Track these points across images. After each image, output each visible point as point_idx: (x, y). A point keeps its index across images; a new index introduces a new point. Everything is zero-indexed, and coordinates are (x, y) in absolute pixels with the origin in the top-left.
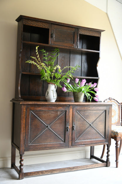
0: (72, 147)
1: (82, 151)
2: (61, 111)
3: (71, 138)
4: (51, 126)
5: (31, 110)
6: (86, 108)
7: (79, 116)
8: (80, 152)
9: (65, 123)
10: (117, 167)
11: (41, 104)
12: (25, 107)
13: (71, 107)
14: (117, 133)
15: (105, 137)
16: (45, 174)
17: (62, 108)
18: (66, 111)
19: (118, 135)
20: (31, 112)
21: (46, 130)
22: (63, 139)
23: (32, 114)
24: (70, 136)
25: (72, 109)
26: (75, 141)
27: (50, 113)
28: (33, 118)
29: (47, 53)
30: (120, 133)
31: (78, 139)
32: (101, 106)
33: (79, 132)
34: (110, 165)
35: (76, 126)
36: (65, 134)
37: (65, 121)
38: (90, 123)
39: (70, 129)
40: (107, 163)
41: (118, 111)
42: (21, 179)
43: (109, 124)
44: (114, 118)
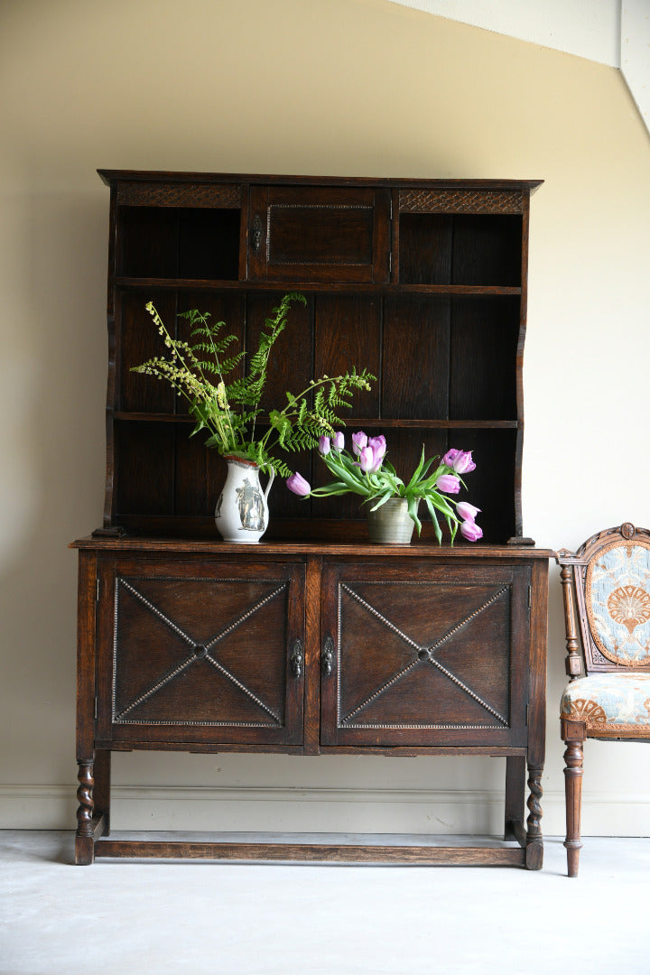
0: (323, 753)
2: (266, 584)
3: (317, 711)
4: (215, 647)
5: (120, 575)
6: (393, 571)
7: (358, 609)
9: (286, 638)
10: (571, 873)
11: (160, 552)
12: (94, 560)
13: (313, 564)
14: (566, 703)
15: (509, 720)
16: (189, 856)
17: (265, 568)
18: (288, 583)
19: (570, 714)
20: (120, 584)
21: (193, 665)
22: (275, 711)
23: (124, 593)
24: (310, 697)
25: (320, 576)
26: (336, 722)
27: (211, 593)
28: (132, 610)
29: (220, 324)
30: (583, 702)
31: (357, 716)
32: (481, 563)
33: (362, 684)
34: (542, 863)
35: (341, 654)
36: (285, 690)
37: (283, 629)
38: (421, 646)
39: (311, 666)
40: (524, 849)
42: (79, 864)
43: (531, 653)
44: (639, 633)
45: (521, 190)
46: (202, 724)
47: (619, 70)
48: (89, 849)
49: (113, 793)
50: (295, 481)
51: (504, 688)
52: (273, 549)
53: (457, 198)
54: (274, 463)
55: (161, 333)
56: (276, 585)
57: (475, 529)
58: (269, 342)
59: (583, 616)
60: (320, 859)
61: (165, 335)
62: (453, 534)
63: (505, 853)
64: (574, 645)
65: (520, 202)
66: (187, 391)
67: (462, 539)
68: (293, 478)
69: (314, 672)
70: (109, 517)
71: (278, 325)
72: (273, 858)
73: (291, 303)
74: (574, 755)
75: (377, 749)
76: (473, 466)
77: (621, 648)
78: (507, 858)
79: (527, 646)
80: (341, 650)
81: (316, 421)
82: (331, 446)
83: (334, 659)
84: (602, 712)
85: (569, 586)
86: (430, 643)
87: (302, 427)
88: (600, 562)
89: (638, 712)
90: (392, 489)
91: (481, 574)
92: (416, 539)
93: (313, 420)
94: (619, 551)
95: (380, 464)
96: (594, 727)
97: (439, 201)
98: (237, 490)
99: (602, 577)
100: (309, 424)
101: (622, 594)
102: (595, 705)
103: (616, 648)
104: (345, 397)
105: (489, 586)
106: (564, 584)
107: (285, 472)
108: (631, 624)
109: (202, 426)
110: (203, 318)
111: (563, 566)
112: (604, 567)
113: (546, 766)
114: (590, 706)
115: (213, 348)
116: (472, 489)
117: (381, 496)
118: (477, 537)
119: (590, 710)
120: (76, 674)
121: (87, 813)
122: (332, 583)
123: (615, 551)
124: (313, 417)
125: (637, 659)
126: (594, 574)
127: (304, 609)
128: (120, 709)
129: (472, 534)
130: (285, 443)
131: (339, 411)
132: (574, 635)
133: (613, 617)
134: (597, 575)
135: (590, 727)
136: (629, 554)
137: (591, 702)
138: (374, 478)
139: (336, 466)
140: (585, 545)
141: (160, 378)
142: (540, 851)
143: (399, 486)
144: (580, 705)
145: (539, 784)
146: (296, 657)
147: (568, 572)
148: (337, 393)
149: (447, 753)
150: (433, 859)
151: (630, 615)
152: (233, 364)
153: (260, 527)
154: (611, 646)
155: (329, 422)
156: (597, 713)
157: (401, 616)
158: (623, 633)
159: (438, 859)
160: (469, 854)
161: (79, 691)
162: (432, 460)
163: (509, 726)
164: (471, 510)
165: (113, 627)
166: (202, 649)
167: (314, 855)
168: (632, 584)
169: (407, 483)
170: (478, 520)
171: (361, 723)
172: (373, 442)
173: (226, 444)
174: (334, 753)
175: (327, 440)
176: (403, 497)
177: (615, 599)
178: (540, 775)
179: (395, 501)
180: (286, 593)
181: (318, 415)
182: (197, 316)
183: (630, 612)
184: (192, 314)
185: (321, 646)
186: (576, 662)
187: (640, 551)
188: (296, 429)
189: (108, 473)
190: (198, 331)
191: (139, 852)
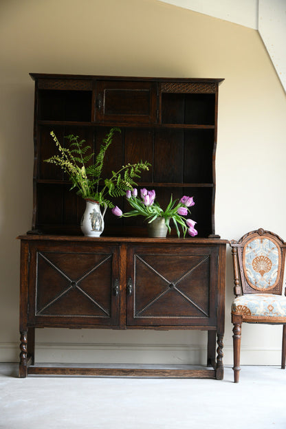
0: (128, 328)
1: (192, 348)
2: (103, 255)
3: (125, 310)
4: (80, 282)
5: (39, 251)
6: (158, 250)
7: (143, 265)
8: (186, 350)
9: (111, 278)
10: (236, 381)
12: (27, 244)
13: (123, 246)
14: (234, 307)
15: (209, 314)
16: (69, 374)
17: (102, 248)
18: (112, 254)
19: (235, 312)
20: (39, 255)
21: (71, 290)
22: (106, 310)
23: (41, 259)
24: (122, 304)
25: (126, 251)
26: (133, 315)
27: (79, 259)
28: (44, 266)
29: (83, 141)
30: (241, 306)
31: (142, 313)
32: (197, 246)
33: (144, 299)
34: (223, 377)
35: (136, 286)
36: (111, 301)
37: (110, 274)
38: (170, 282)
39: (122, 291)
40: (215, 371)
41: (277, 259)
42: (21, 377)
43: (219, 285)
44: (266, 276)
45: (215, 83)
46: (74, 316)
47: (257, 31)
48: (25, 371)
49: (36, 347)
50: (116, 210)
51: (206, 300)
52: (106, 239)
53: (187, 86)
54: (107, 202)
55: (57, 145)
56: (108, 255)
57: (194, 231)
58: (105, 149)
59: (241, 269)
60: (126, 375)
61: (59, 146)
62: (185, 233)
63: (207, 372)
64: (238, 282)
65: (214, 88)
66: (68, 170)
67: (189, 235)
68: (115, 208)
69: (123, 293)
70: (34, 226)
71: (108, 141)
72: (105, 375)
73: (114, 132)
74: (237, 330)
75: (151, 327)
76: (193, 204)
77: (258, 283)
78: (208, 375)
79: (217, 281)
80: (136, 284)
81: (125, 184)
82: (132, 195)
83: (133, 288)
84: (250, 311)
85: (235, 256)
86: (175, 281)
87: (119, 186)
88: (249, 245)
89: (265, 311)
90: (158, 213)
91: (197, 251)
92: (168, 235)
94: (257, 241)
95: (153, 203)
96: (246, 317)
97: (179, 88)
98: (90, 214)
99: (250, 252)
100: (122, 185)
101: (258, 260)
102: (246, 308)
103: (256, 283)
104: (137, 173)
105: (200, 256)
106: (233, 255)
107: (111, 206)
108: (262, 273)
109: (75, 186)
110: (75, 139)
111: (233, 247)
112: (251, 248)
113: (225, 334)
114: (244, 308)
115: (80, 152)
116: (193, 213)
117: (153, 217)
118: (195, 234)
119: (244, 310)
121: (24, 355)
122: (132, 254)
123: (255, 240)
124: (124, 182)
125: (265, 288)
126: (246, 251)
127: (119, 266)
128: (39, 309)
129: (193, 233)
130: (111, 193)
131: (135, 179)
132: (237, 277)
133: (255, 269)
134: (248, 251)
135: (244, 317)
136: (262, 242)
137: (244, 306)
138: (150, 208)
139: (134, 203)
140: (242, 238)
141: (57, 164)
142: (222, 372)
143: (161, 212)
144: (240, 308)
145: (222, 342)
146: (115, 287)
147: (235, 250)
148: (134, 171)
149: (182, 329)
151: (262, 269)
152: (88, 158)
153: (100, 230)
154: (254, 282)
155: (130, 184)
156: (247, 311)
157: (162, 269)
158: (259, 276)
160: (192, 373)
161: (21, 302)
162: (175, 201)
163: (209, 317)
164: (193, 223)
165: (36, 274)
166: (75, 283)
168: (263, 255)
169: (164, 211)
170: (196, 227)
171: (144, 316)
172: (149, 193)
173: (85, 193)
174: (132, 329)
175: (130, 192)
176: (163, 217)
177: (255, 261)
178: (222, 338)
179: (159, 218)
180: (111, 258)
181: (126, 181)
182: (73, 137)
183: (262, 267)
184: (71, 137)
185: (127, 282)
186: (238, 289)
187: (266, 241)
188: (116, 187)
189: (34, 207)
190: (73, 144)
191: (46, 372)
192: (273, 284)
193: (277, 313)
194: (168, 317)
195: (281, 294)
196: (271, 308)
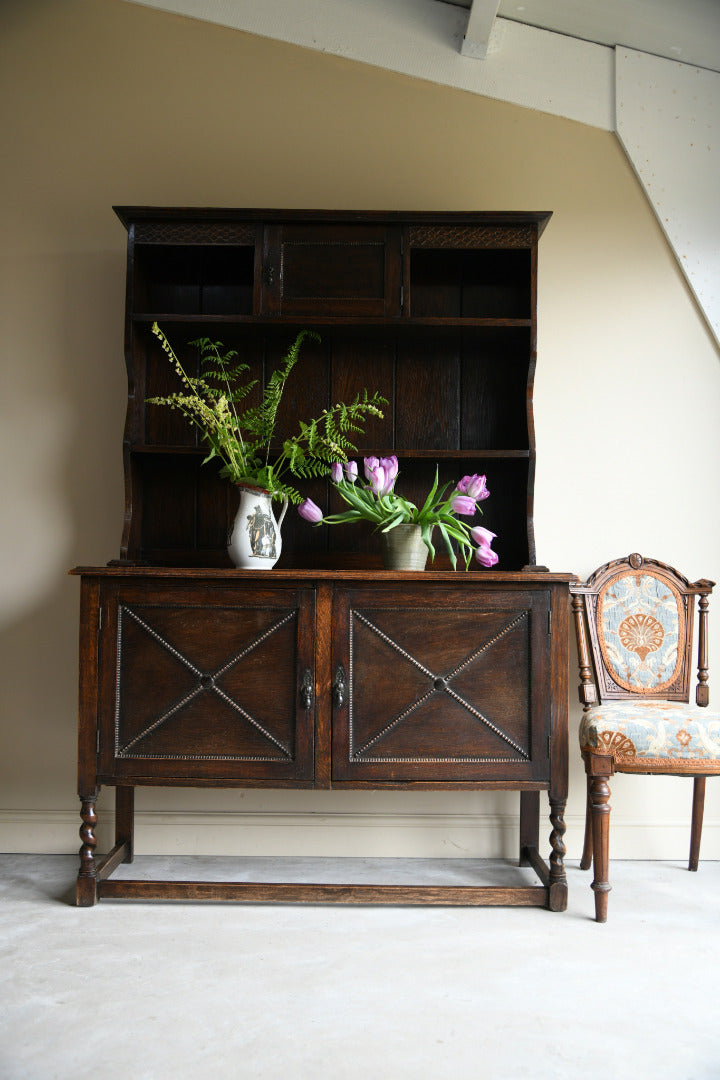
0: (335, 788)
2: (274, 611)
3: (328, 744)
4: (222, 677)
5: (123, 603)
6: (407, 598)
7: (371, 636)
9: (295, 667)
10: (600, 917)
11: (163, 578)
12: (99, 586)
13: (323, 590)
14: (589, 735)
15: (530, 753)
16: (196, 897)
17: (273, 595)
18: (298, 610)
19: (596, 747)
20: (124, 612)
21: (199, 696)
22: (284, 744)
23: (128, 622)
24: (322, 727)
25: (330, 604)
26: (348, 756)
27: (218, 621)
28: (136, 639)
29: (231, 353)
30: (611, 734)
31: (369, 750)
32: (500, 588)
33: (373, 716)
34: (566, 904)
35: (353, 684)
36: (295, 722)
37: (292, 658)
38: (436, 675)
39: (321, 697)
40: (547, 888)
41: (676, 622)
42: (82, 905)
43: (553, 682)
44: (651, 660)
45: (530, 224)
46: (210, 758)
47: (614, 135)
48: (91, 890)
50: (307, 507)
51: (525, 718)
52: (281, 574)
53: (466, 234)
54: (287, 490)
55: (171, 360)
56: (287, 612)
57: (490, 555)
58: (283, 374)
59: (595, 645)
60: (333, 900)
61: (175, 361)
62: (467, 562)
63: (527, 893)
64: (588, 673)
65: (528, 237)
66: (201, 422)
67: (477, 564)
68: (304, 504)
69: (324, 703)
70: (125, 549)
71: (291, 360)
72: (282, 899)
73: (306, 337)
74: (600, 791)
75: (391, 785)
76: (487, 494)
77: (634, 675)
78: (530, 899)
79: (548, 674)
80: (353, 679)
81: (327, 447)
82: (344, 474)
83: (346, 689)
84: (632, 745)
85: (580, 614)
86: (446, 672)
87: (314, 452)
88: (611, 592)
89: (671, 745)
90: (405, 512)
91: (499, 599)
92: (429, 566)
93: (325, 446)
94: (628, 580)
95: (391, 488)
96: (623, 761)
97: (449, 237)
98: (249, 517)
99: (613, 606)
100: (321, 449)
101: (633, 623)
102: (624, 737)
103: (629, 675)
104: (357, 422)
105: (507, 612)
106: (575, 613)
107: (297, 499)
108: (643, 652)
109: (213, 454)
110: (214, 347)
111: (574, 595)
112: (614, 596)
113: (569, 801)
114: (618, 739)
115: (224, 377)
116: (486, 515)
117: (395, 518)
118: (492, 563)
119: (618, 743)
120: (77, 707)
121: (90, 852)
122: (343, 610)
123: (624, 580)
124: (324, 441)
125: (649, 687)
126: (605, 603)
127: (314, 636)
128: (124, 742)
129: (487, 559)
130: (297, 470)
131: (348, 435)
132: (586, 663)
133: (625, 645)
134: (607, 604)
135: (618, 760)
136: (638, 583)
137: (618, 734)
138: (386, 499)
139: (349, 493)
140: (594, 575)
141: (173, 407)
142: (564, 891)
143: (412, 509)
144: (607, 737)
145: (562, 820)
146: (305, 688)
147: (580, 602)
148: (348, 417)
149: (464, 788)
150: (453, 900)
151: (642, 643)
152: (244, 392)
153: (272, 555)
154: (624, 674)
155: (340, 447)
156: (625, 746)
157: (416, 644)
158: (635, 661)
159: (457, 900)
160: (490, 895)
161: (81, 724)
162: (446, 487)
163: (530, 758)
164: (487, 535)
165: (116, 657)
166: (209, 679)
167: (326, 896)
168: (642, 612)
169: (420, 506)
170: (494, 546)
171: (375, 756)
172: (384, 462)
173: (237, 472)
174: (346, 788)
175: (340, 467)
176: (417, 523)
177: (626, 627)
178: (563, 811)
179: (408, 527)
180: (296, 619)
181: (329, 440)
182: (208, 344)
183: (642, 640)
184: (203, 342)
185: (333, 676)
186: (590, 691)
187: (649, 580)
188: (307, 454)
189: (127, 506)
190: (210, 358)
191: (143, 893)
192: (668, 677)
193: (700, 751)
194: (433, 760)
195: (687, 701)
196: (685, 738)
